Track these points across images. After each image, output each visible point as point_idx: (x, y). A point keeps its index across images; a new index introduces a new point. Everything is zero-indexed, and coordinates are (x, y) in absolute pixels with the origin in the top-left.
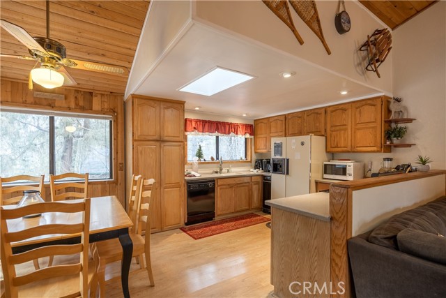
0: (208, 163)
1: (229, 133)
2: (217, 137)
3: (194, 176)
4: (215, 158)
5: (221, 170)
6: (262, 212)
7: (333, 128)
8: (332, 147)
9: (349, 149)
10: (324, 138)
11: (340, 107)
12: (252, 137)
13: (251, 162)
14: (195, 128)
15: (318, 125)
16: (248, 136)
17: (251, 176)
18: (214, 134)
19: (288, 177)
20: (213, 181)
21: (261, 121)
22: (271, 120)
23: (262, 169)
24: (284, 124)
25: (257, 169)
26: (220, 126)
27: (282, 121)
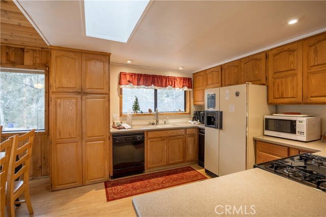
0: (145, 115)
1: (166, 86)
2: (156, 90)
3: (124, 128)
4: (153, 110)
5: (158, 121)
7: (277, 75)
8: (275, 98)
10: (265, 87)
11: (286, 48)
12: (191, 90)
13: (190, 113)
14: (129, 81)
15: (257, 72)
16: (186, 89)
17: (185, 129)
18: (150, 87)
20: (142, 133)
21: (199, 74)
22: (207, 72)
23: (200, 121)
24: (220, 76)
25: (195, 121)
26: (156, 80)
27: (218, 72)
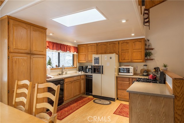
0: (54, 69)
1: (66, 51)
2: (59, 53)
5: (62, 73)
6: (85, 95)
7: (122, 51)
8: (122, 60)
9: (130, 61)
10: (118, 55)
11: (126, 41)
12: (77, 54)
13: (76, 67)
14: (48, 47)
15: (115, 49)
16: (75, 53)
17: (80, 76)
19: (102, 75)
20: (63, 80)
21: (82, 45)
22: (88, 45)
23: (83, 72)
24: (96, 48)
25: (80, 72)
26: (62, 47)
27: (95, 46)
